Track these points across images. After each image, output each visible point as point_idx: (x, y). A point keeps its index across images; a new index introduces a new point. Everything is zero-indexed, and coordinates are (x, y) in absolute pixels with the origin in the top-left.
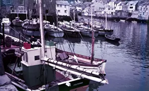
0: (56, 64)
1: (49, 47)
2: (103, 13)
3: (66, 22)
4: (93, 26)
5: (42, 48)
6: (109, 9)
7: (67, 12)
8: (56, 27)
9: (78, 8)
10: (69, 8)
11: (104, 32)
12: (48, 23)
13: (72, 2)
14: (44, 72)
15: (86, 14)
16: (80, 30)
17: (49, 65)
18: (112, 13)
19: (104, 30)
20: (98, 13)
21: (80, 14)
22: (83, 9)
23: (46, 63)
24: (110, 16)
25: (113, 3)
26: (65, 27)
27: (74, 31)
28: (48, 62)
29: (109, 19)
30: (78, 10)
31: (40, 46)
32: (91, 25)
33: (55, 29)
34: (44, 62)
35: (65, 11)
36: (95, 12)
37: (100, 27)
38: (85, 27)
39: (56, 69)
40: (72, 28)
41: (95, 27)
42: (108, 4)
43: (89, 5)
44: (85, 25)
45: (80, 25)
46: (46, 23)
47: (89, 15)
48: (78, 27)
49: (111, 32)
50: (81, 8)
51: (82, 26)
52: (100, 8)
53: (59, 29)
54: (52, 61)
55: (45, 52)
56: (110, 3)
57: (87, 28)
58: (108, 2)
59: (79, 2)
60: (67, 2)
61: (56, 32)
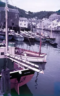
0: (14, 59)
1: (10, 47)
2: (49, 27)
3: (26, 32)
4: (43, 35)
5: (6, 47)
6: (53, 25)
7: (26, 25)
8: (19, 35)
9: (33, 23)
10: (28, 23)
11: (49, 40)
12: (14, 32)
13: (30, 19)
14: (7, 63)
15: (38, 27)
16: (34, 37)
17: (9, 59)
18: (55, 27)
19: (50, 38)
20: (46, 27)
21: (34, 27)
22: (37, 24)
23: (8, 57)
24: (54, 30)
25: (56, 21)
26: (25, 35)
27: (31, 38)
28: (9, 56)
29: (53, 31)
30: (33, 24)
31: (5, 46)
32: (42, 34)
33: (19, 36)
34: (6, 57)
35: (25, 24)
36: (44, 26)
37: (47, 36)
38: (38, 36)
39: (14, 61)
40: (29, 35)
41: (44, 36)
42: (53, 22)
43: (41, 22)
44: (38, 34)
45: (34, 34)
46: (13, 32)
47: (41, 28)
48: (33, 35)
49: (54, 39)
50: (35, 23)
51: (35, 35)
52: (47, 24)
53: (21, 36)
54: (11, 56)
55: (8, 50)
56: (54, 21)
57: (39, 36)
58: (53, 20)
59: (35, 19)
60: (26, 18)
61: (19, 38)
